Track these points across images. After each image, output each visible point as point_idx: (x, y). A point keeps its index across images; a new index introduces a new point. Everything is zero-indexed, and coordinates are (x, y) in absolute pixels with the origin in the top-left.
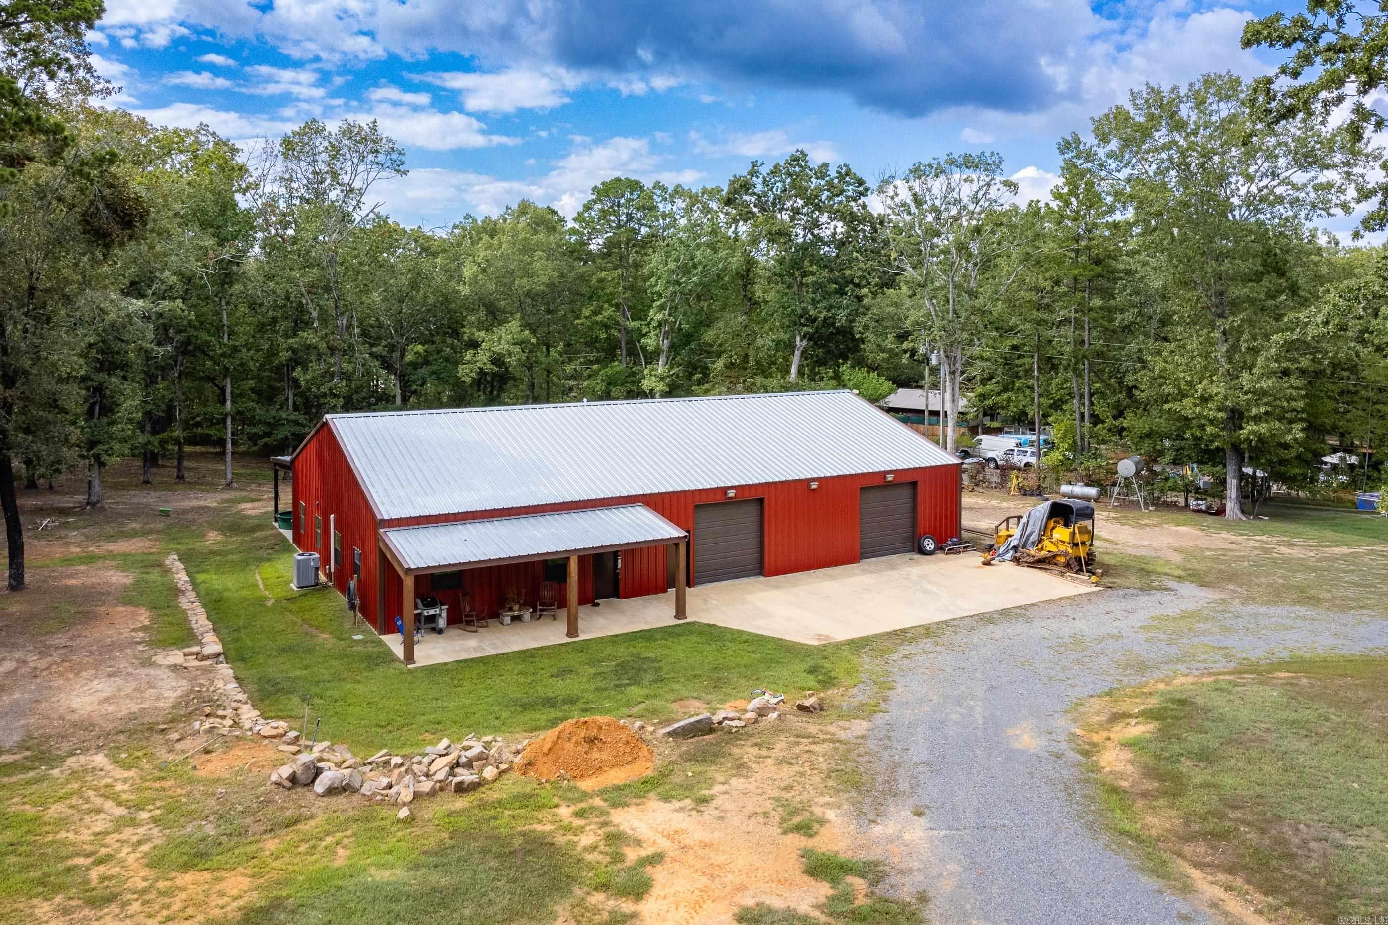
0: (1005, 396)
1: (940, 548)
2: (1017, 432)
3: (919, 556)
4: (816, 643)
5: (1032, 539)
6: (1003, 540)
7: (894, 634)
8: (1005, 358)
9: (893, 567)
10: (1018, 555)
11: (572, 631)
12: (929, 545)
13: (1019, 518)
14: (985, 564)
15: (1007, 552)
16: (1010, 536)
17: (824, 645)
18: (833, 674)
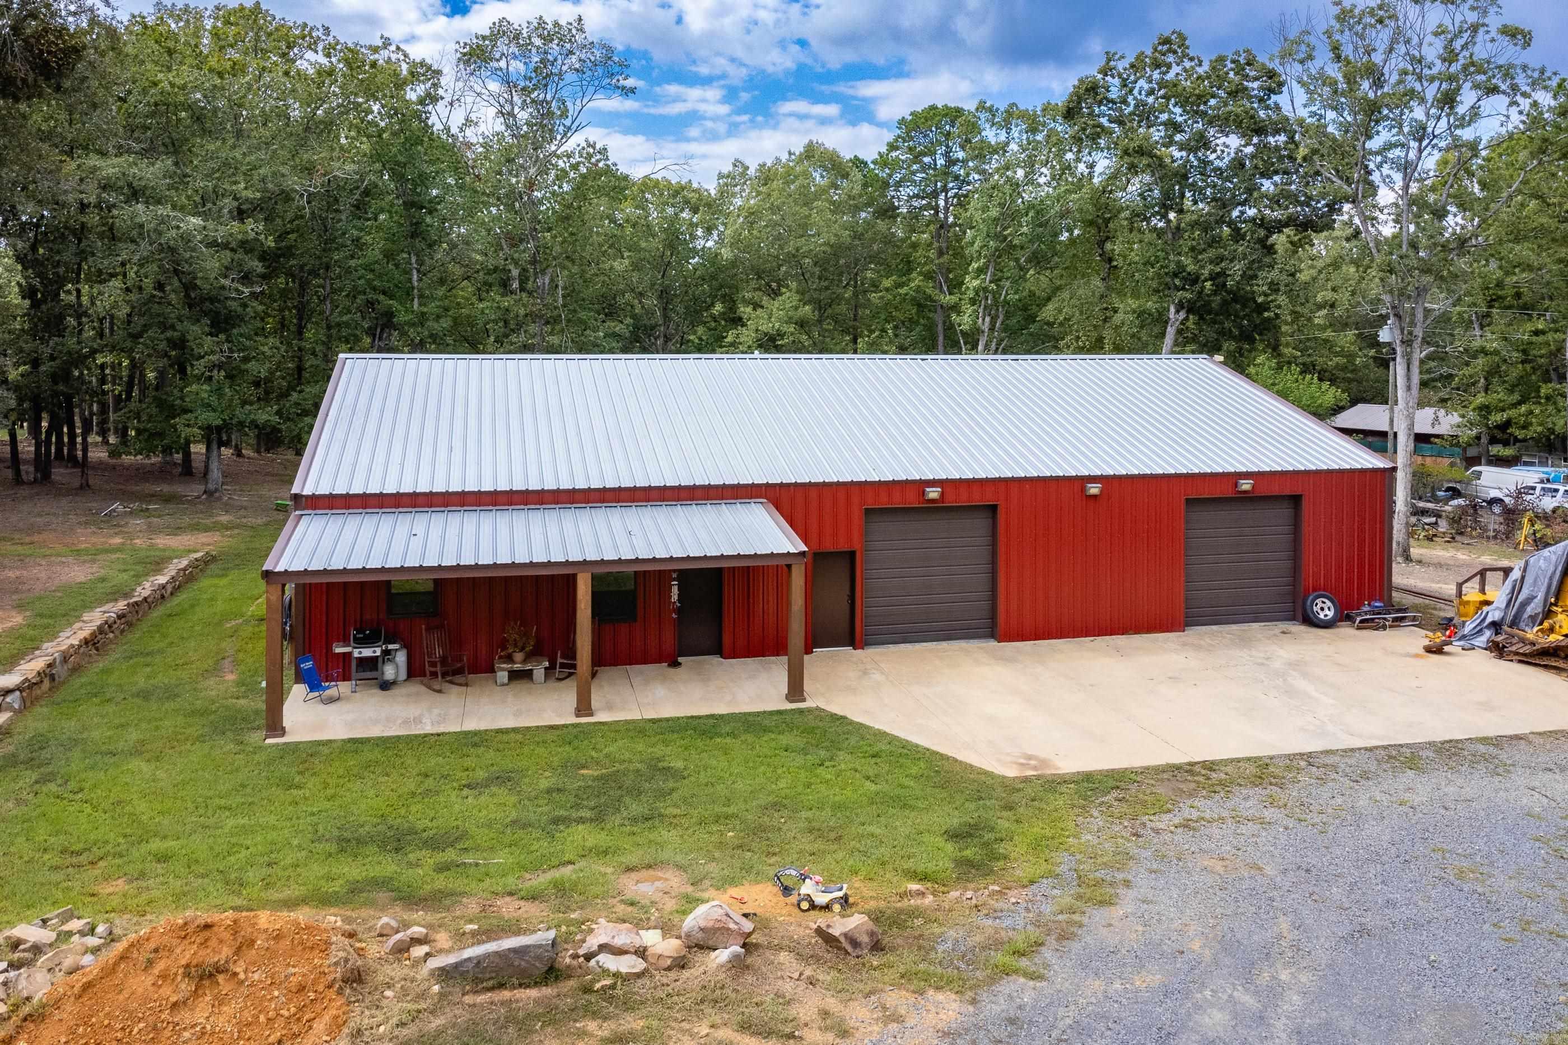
0: (1523, 409)
1: (1344, 616)
2: (1543, 463)
3: (1303, 628)
4: (1011, 772)
5: (1530, 610)
6: (1471, 609)
7: (1189, 769)
8: (1524, 352)
9: (1245, 642)
10: (1500, 638)
11: (584, 707)
12: (1325, 610)
13: (1507, 571)
14: (1429, 650)
15: (1480, 632)
16: (1488, 603)
17: (1026, 780)
18: (1001, 849)
